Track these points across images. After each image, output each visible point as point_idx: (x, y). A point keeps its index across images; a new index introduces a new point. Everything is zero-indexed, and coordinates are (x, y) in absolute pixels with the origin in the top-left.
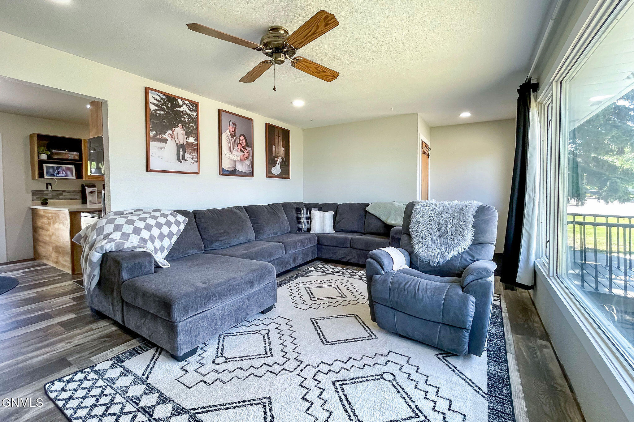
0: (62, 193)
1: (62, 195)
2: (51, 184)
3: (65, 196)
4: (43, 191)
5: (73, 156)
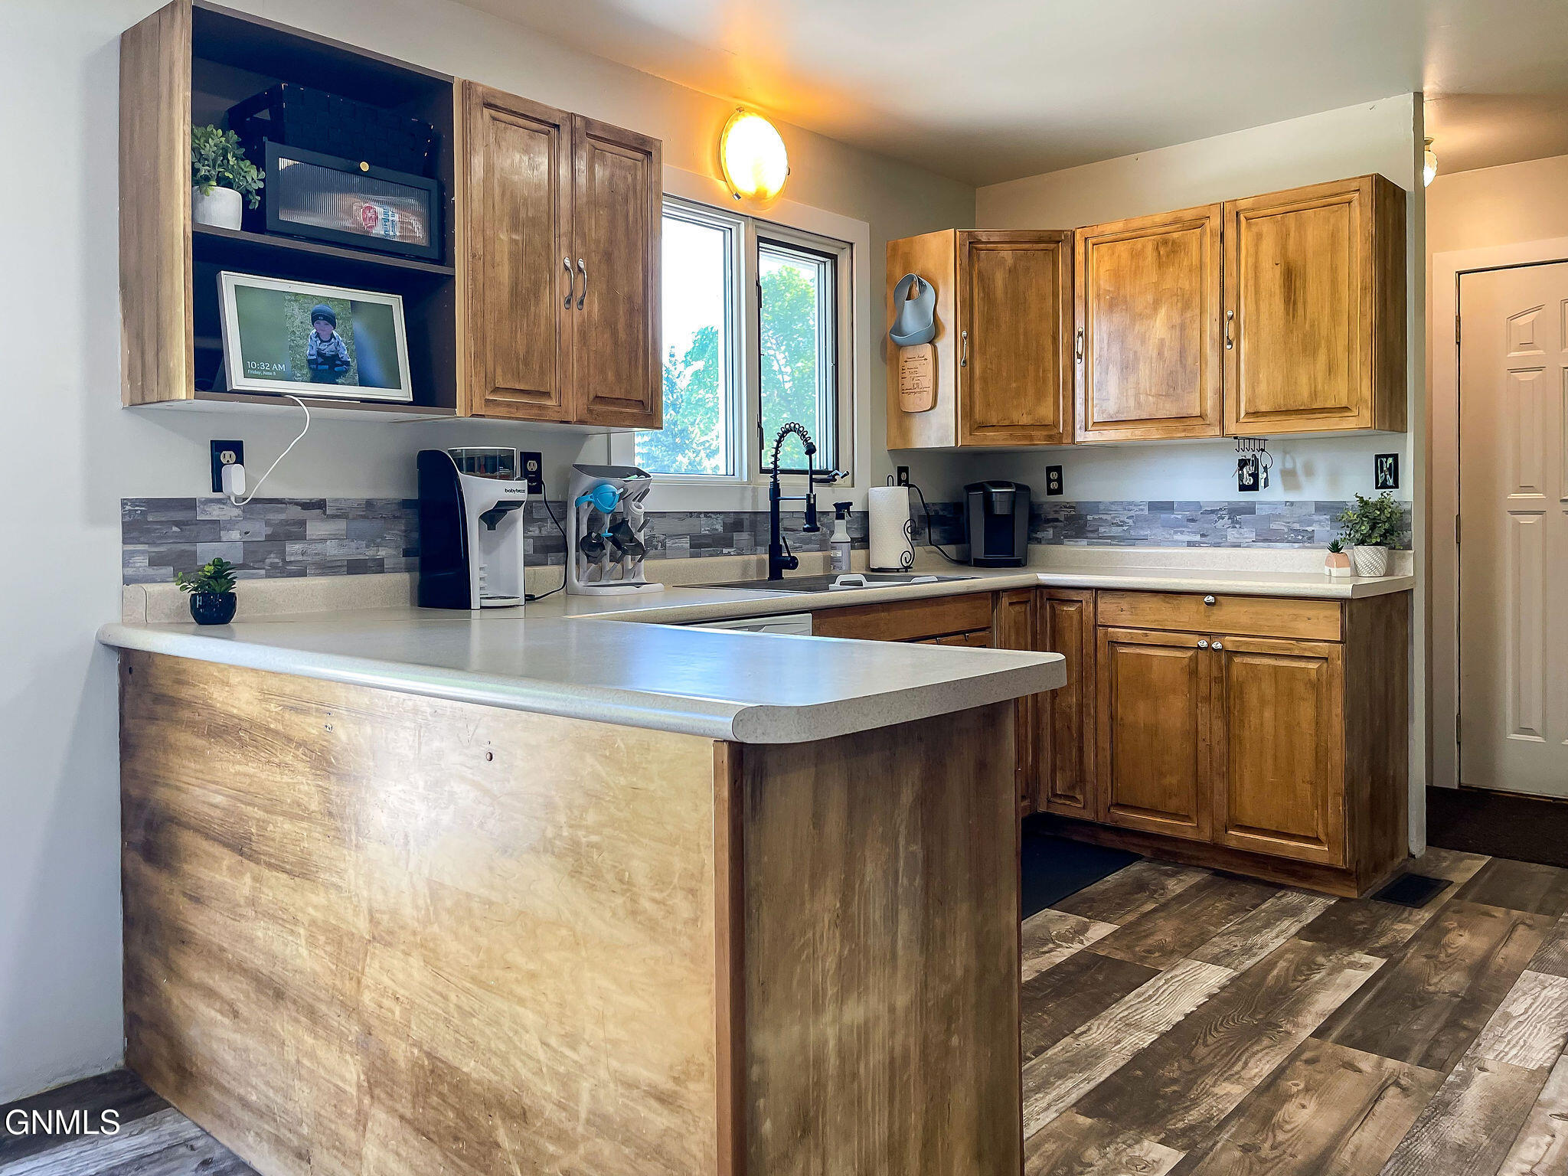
0: (302, 523)
1: (301, 537)
2: (237, 447)
3: (319, 546)
4: (189, 504)
5: (396, 218)
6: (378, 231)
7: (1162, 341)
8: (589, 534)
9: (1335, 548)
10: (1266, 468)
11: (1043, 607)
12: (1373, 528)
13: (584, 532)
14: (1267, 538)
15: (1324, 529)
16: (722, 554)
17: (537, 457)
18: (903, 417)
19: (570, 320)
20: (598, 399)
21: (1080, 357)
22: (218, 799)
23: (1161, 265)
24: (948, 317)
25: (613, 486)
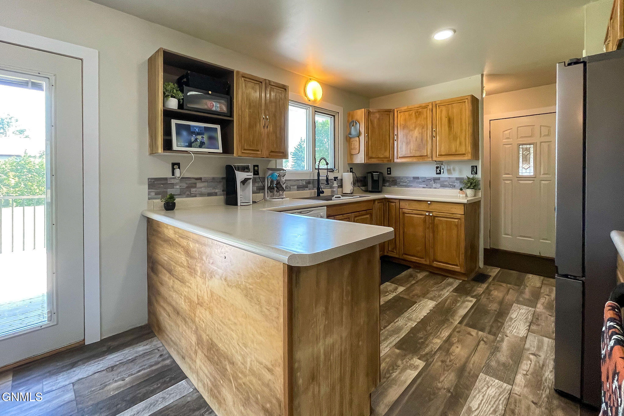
0: (196, 184)
1: (195, 187)
2: (178, 164)
3: (200, 189)
4: (166, 179)
5: (219, 105)
6: (214, 109)
7: (417, 137)
8: (270, 185)
9: (461, 189)
10: (443, 169)
11: (386, 204)
12: (471, 185)
13: (269, 185)
14: (443, 186)
15: (458, 184)
16: (305, 190)
17: (257, 166)
18: (351, 155)
19: (265, 131)
20: (272, 152)
21: (396, 140)
22: (166, 258)
23: (417, 118)
24: (363, 130)
25: (276, 174)
